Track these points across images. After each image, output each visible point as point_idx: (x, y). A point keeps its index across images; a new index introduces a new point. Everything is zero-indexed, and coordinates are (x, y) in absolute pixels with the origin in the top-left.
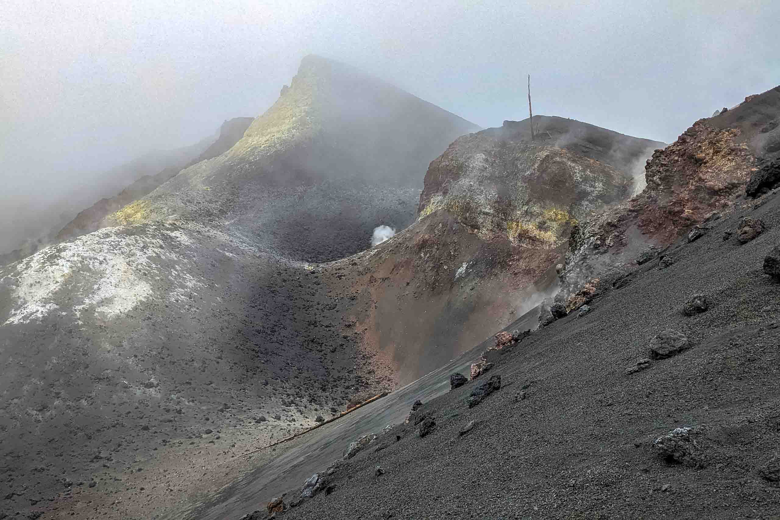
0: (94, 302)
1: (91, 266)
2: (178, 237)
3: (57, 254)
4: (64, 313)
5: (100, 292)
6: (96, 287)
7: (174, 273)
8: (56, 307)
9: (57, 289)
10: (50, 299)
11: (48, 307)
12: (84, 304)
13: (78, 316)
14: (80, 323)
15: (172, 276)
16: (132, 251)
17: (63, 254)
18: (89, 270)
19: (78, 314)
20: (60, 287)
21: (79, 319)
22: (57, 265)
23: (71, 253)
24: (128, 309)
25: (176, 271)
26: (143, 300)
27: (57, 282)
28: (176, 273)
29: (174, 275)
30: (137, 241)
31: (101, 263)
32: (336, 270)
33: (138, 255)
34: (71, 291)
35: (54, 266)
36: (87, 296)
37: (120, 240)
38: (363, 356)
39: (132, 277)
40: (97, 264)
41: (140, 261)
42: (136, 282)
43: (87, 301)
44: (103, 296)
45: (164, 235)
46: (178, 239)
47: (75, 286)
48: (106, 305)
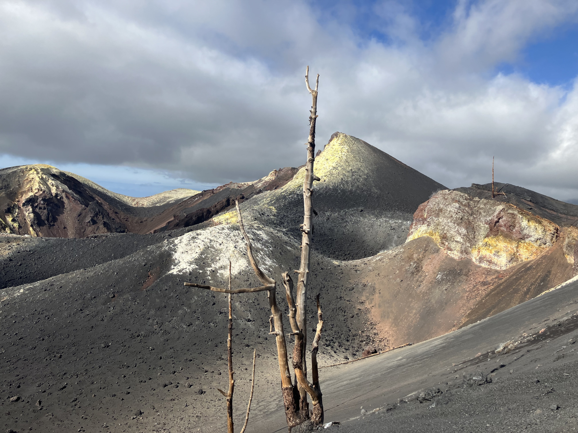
0: (217, 267)
1: (215, 246)
2: (261, 235)
3: (196, 236)
4: (201, 271)
5: (220, 261)
6: (218, 258)
7: (260, 256)
8: (197, 267)
9: (197, 257)
10: (193, 262)
11: (192, 266)
12: (211, 267)
13: (209, 274)
14: (210, 278)
15: (258, 257)
16: (237, 240)
17: (199, 237)
18: (214, 248)
19: (208, 272)
20: (198, 256)
21: (209, 276)
22: (197, 243)
23: (204, 237)
24: (235, 274)
25: (261, 254)
26: (243, 269)
27: (197, 253)
28: (261, 256)
29: (259, 256)
30: (239, 234)
31: (220, 245)
32: (354, 266)
33: (240, 242)
34: (204, 259)
35: (195, 243)
36: (213, 263)
37: (230, 232)
38: (371, 323)
39: (237, 255)
40: (218, 245)
41: (241, 246)
42: (240, 258)
43: (213, 265)
44: (221, 264)
45: (253, 232)
46: (261, 236)
47: (206, 257)
48: (224, 269)
